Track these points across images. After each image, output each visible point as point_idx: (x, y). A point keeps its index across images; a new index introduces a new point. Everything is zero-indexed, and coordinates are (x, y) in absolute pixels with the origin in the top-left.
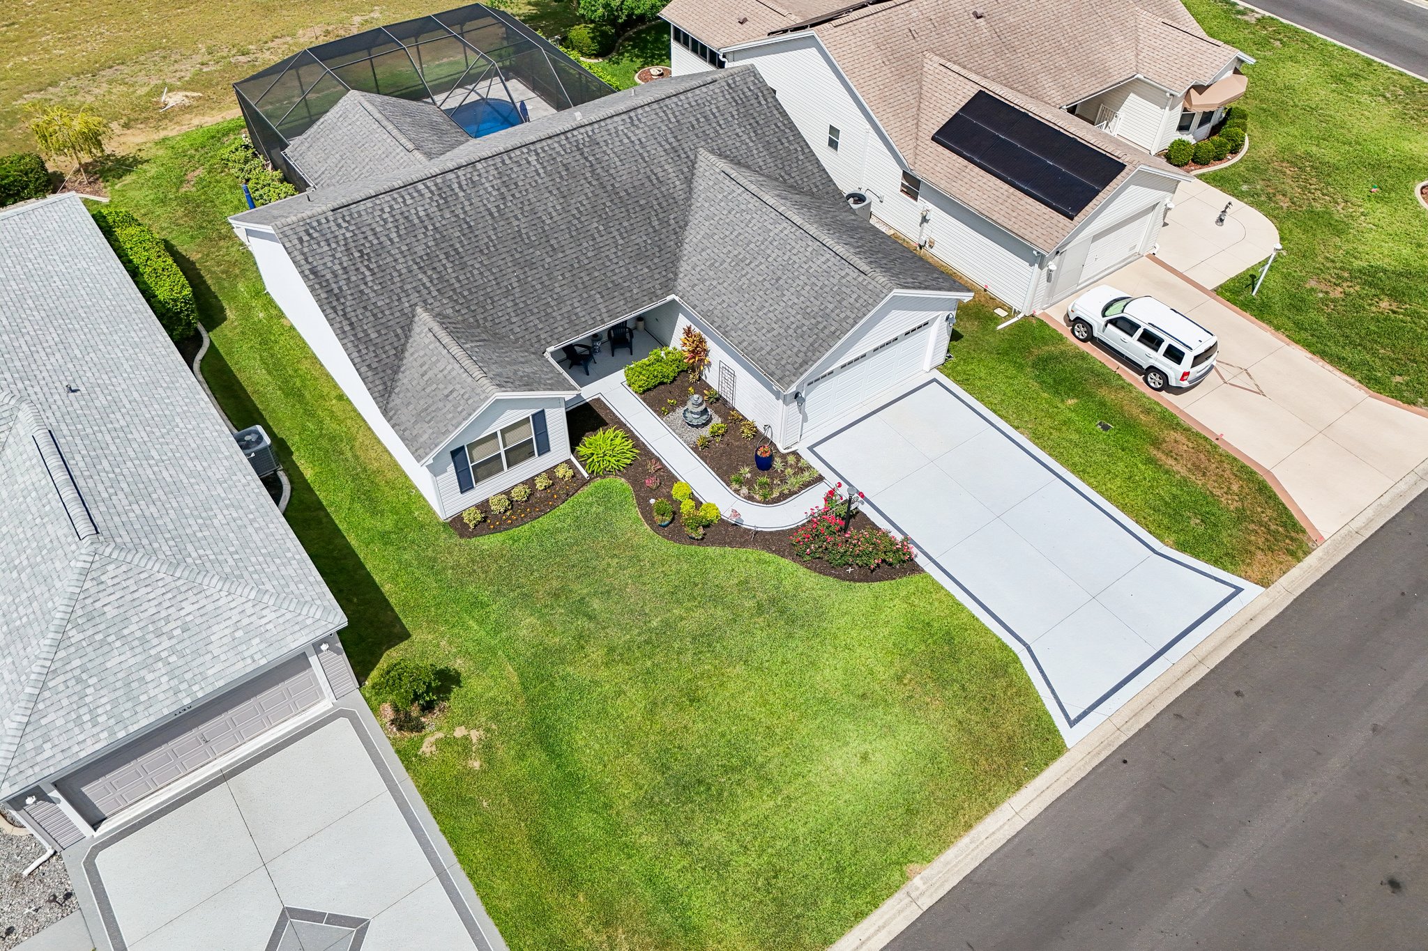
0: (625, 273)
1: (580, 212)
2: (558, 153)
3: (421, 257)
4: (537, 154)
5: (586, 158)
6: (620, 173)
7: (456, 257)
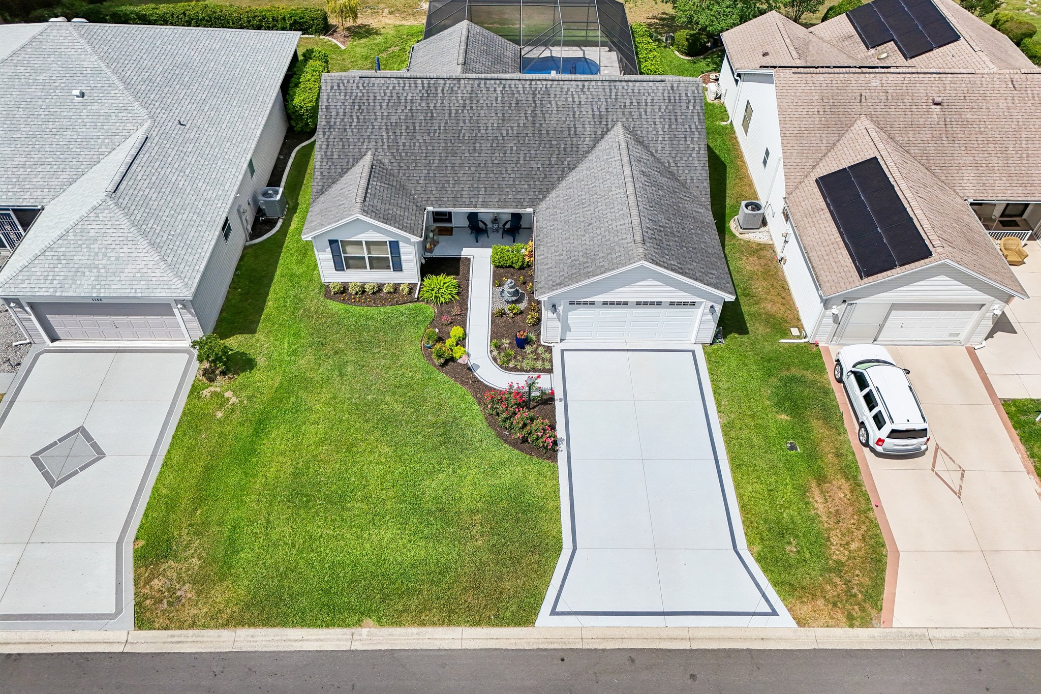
0: (511, 183)
1: (507, 133)
2: (518, 92)
3: (391, 123)
4: (504, 87)
5: (535, 102)
6: (551, 119)
7: (412, 131)
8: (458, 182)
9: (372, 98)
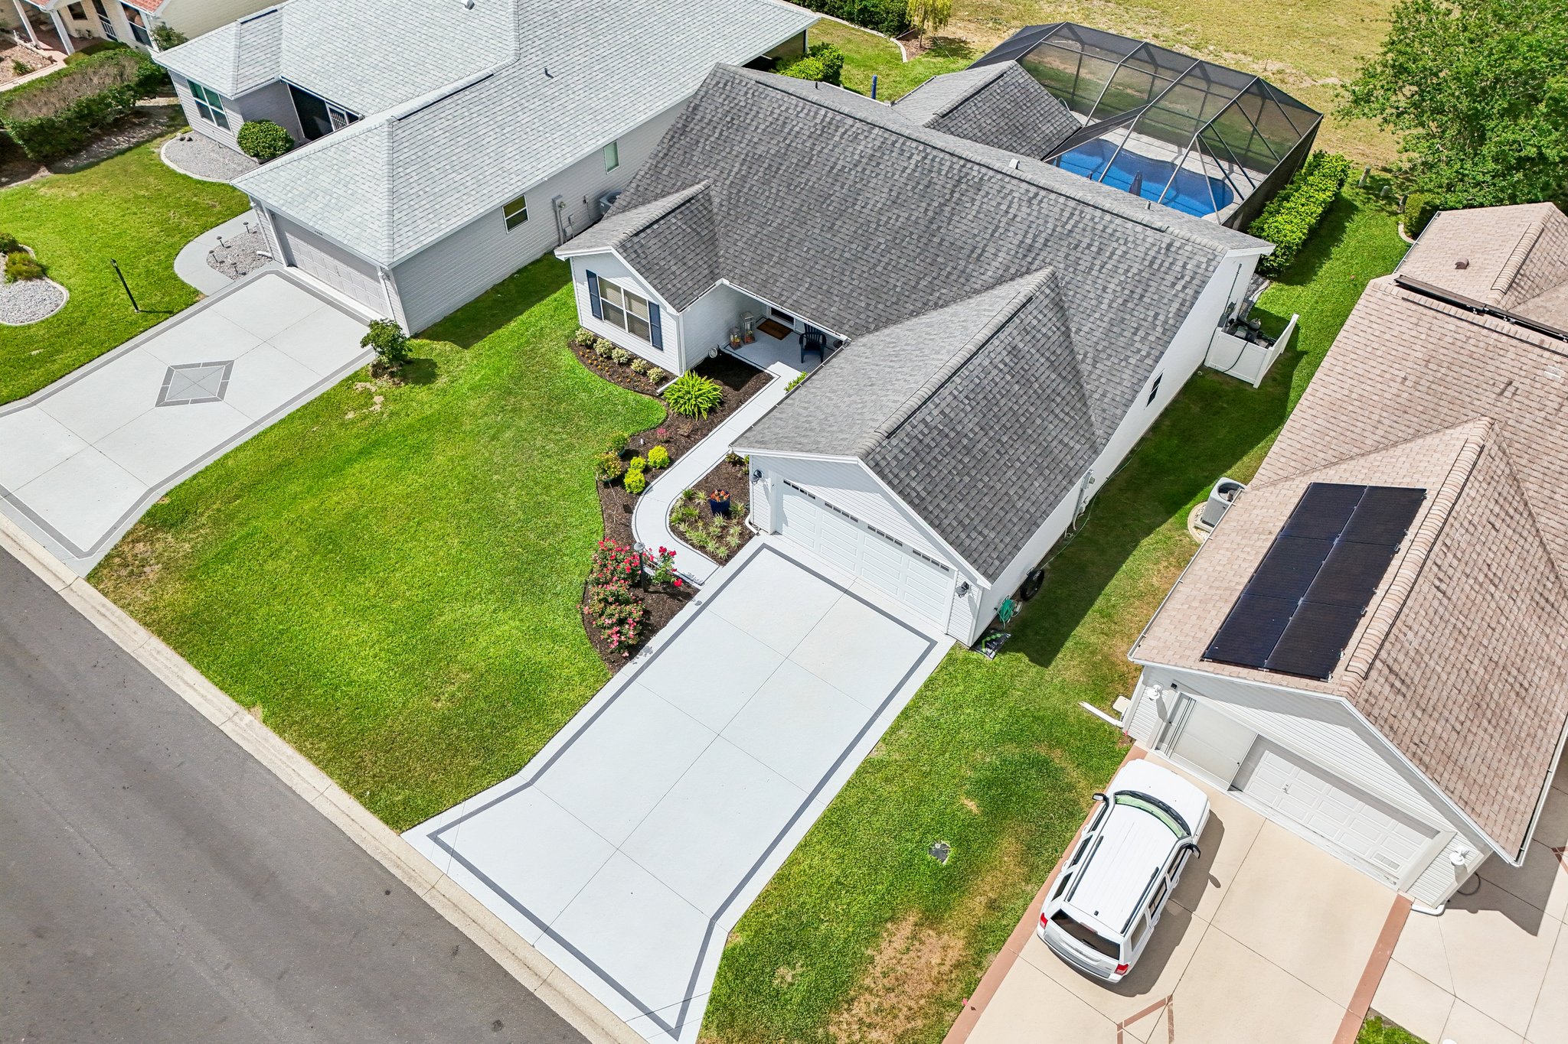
3: (755, 154)
7: (772, 171)
8: (781, 262)
9: (753, 113)
